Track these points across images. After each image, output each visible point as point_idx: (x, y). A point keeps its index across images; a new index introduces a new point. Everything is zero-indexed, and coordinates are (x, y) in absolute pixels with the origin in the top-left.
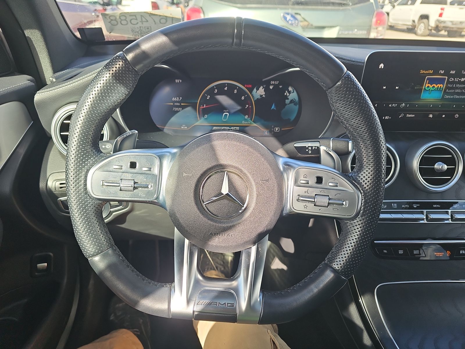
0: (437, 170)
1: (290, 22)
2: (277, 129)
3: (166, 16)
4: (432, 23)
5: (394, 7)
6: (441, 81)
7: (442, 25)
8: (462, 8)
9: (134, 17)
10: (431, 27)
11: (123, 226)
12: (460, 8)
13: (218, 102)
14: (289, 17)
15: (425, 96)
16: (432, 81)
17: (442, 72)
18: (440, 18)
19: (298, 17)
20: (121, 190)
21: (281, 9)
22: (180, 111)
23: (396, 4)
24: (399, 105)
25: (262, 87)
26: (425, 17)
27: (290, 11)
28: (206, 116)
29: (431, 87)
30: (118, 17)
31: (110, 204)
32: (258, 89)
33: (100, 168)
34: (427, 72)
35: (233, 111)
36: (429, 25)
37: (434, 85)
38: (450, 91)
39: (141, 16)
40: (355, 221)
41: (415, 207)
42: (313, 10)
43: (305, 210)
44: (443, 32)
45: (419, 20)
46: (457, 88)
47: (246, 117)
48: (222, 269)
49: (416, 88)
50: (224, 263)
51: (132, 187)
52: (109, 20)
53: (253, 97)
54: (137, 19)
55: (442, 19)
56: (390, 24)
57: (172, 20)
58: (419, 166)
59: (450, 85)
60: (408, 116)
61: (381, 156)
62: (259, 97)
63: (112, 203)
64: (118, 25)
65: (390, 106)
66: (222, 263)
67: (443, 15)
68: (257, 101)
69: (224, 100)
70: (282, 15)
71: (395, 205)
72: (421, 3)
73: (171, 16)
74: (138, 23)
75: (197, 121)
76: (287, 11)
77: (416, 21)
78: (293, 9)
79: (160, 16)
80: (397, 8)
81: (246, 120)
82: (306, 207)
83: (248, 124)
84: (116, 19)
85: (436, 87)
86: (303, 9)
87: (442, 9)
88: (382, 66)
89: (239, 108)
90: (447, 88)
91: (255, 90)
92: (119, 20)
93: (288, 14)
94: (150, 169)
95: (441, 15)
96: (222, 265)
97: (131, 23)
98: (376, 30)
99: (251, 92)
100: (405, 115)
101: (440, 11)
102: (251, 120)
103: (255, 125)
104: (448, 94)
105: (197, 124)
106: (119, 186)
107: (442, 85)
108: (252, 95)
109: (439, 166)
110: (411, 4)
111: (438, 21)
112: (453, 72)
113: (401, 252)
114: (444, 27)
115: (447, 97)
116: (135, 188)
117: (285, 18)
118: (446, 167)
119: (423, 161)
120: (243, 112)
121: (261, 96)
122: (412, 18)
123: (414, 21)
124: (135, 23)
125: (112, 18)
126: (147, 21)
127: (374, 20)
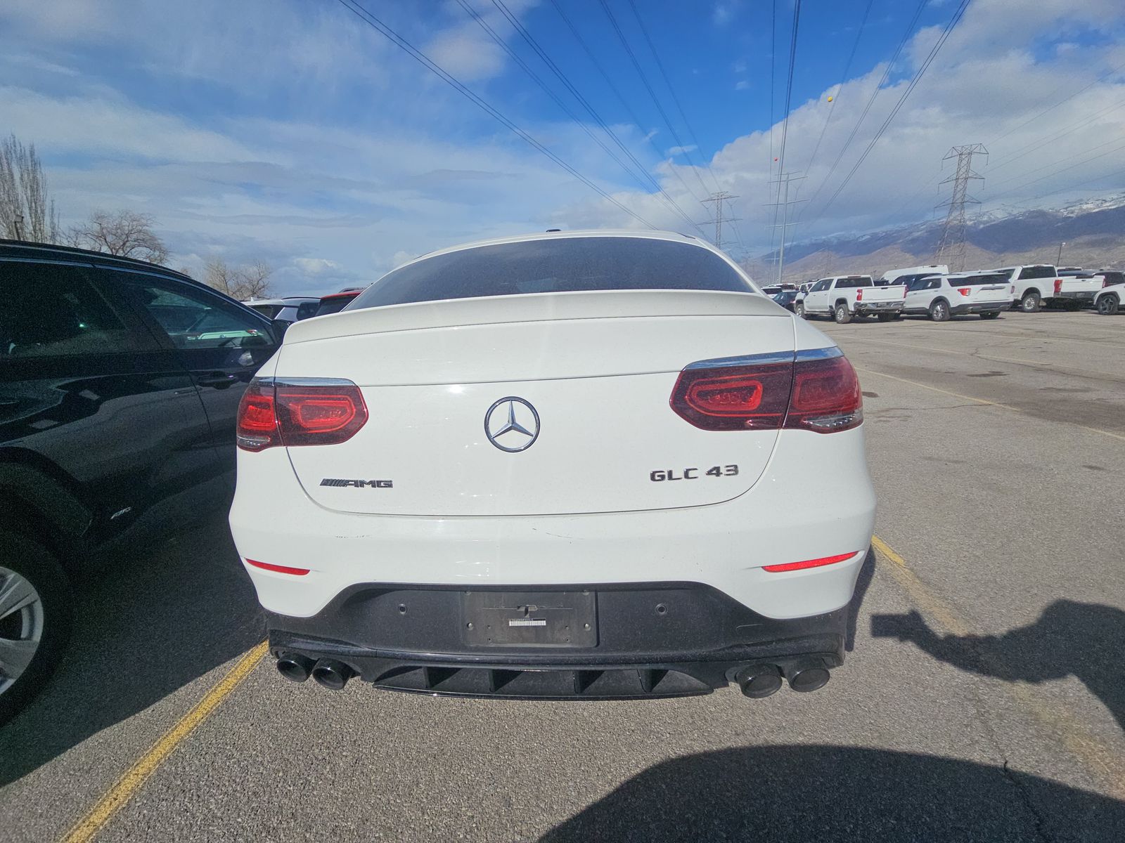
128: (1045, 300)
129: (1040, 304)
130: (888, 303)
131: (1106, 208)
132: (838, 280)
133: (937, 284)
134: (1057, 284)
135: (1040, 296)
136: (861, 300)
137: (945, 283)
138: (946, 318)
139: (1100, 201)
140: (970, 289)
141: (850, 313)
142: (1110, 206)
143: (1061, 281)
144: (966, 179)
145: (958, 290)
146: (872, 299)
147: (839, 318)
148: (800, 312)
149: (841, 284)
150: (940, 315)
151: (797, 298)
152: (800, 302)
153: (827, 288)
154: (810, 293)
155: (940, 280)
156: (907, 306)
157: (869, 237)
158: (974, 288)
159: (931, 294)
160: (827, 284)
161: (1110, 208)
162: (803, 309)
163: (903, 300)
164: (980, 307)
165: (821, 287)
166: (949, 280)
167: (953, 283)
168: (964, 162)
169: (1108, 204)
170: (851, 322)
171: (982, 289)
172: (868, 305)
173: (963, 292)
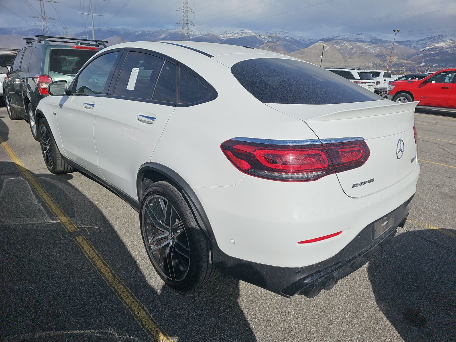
131: (236, 37)
139: (233, 33)
142: (237, 36)
161: (237, 37)
169: (236, 35)
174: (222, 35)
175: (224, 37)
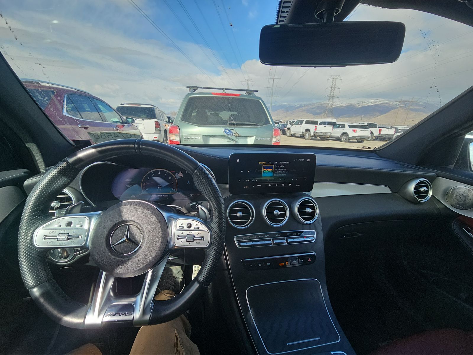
0: (276, 214)
1: (228, 134)
2: (191, 195)
3: (130, 134)
4: (312, 134)
5: (292, 125)
6: (271, 167)
7: (317, 134)
8: (326, 126)
9: (110, 134)
10: (312, 135)
11: (88, 264)
12: (325, 126)
13: (154, 181)
14: (227, 131)
15: (264, 175)
16: (266, 168)
17: (271, 163)
18: (315, 131)
19: (233, 131)
20: (58, 241)
21: (223, 127)
22: (130, 187)
23: (293, 124)
24: (251, 180)
25: (181, 172)
26: (308, 130)
27: (228, 128)
28: (147, 189)
29: (266, 170)
30: (99, 135)
31: (74, 250)
32: (178, 173)
33: (44, 227)
34: (262, 163)
35: (163, 186)
36: (311, 135)
37: (268, 169)
38: (277, 172)
39: (114, 134)
40: (210, 249)
41: (266, 236)
42: (241, 127)
43: (181, 244)
44: (318, 138)
45: (305, 132)
46: (280, 171)
47: (172, 189)
48: (173, 288)
49: (259, 171)
50: (175, 283)
51: (66, 238)
52: (94, 136)
53: (176, 177)
54: (112, 135)
55: (317, 131)
56: (291, 134)
57: (135, 136)
58: (266, 213)
59: (275, 169)
60: (257, 185)
61: (222, 209)
62: (180, 177)
63: (75, 249)
64: (100, 139)
65: (247, 181)
66: (174, 284)
67: (317, 130)
68: (178, 180)
69: (158, 179)
70: (224, 130)
71: (255, 236)
72: (305, 124)
73: (133, 134)
74: (113, 137)
75: (142, 192)
76: (226, 128)
77: (304, 132)
78: (229, 127)
79: (126, 134)
80: (294, 126)
81: (172, 191)
82: (182, 242)
83: (174, 193)
84: (98, 135)
85: (269, 170)
86: (235, 127)
87: (316, 126)
88: (238, 160)
89: (168, 184)
90: (274, 171)
91: (177, 173)
92: (100, 136)
93: (227, 130)
94: (82, 226)
95: (315, 129)
96: (174, 285)
97: (108, 137)
98: (275, 138)
99: (174, 175)
100: (256, 185)
101: (315, 128)
102: (176, 190)
103: (178, 193)
104: (276, 174)
105: (142, 194)
106: (56, 238)
107: (271, 169)
108: (175, 176)
109: (276, 212)
110: (300, 124)
111: (315, 132)
112: (276, 163)
113: (269, 264)
114: (318, 135)
115: (276, 175)
116: (68, 239)
117: (226, 132)
118: (279, 213)
119: (268, 210)
120: (170, 186)
121: (181, 177)
122: (302, 131)
123: (303, 132)
124: (112, 137)
125: (95, 135)
126: (119, 136)
127: (274, 133)
128: (375, 136)
129: (373, 138)
130: (326, 133)
132: (306, 121)
133: (343, 126)
134: (380, 131)
135: (373, 134)
136: (316, 130)
137: (347, 126)
138: (347, 141)
139: (368, 102)
140: (357, 130)
141: (311, 136)
143: (381, 130)
144: (334, 88)
145: (353, 130)
146: (320, 131)
147: (306, 138)
148: (289, 133)
149: (308, 123)
150: (345, 139)
151: (288, 127)
152: (289, 129)
153: (301, 124)
154: (293, 125)
155: (345, 125)
156: (333, 135)
157: (299, 105)
158: (358, 130)
159: (342, 131)
160: (301, 122)
162: (290, 132)
163: (331, 132)
164: (360, 138)
165: (299, 123)
166: (348, 125)
167: (350, 127)
168: (334, 82)
170: (311, 139)
171: (361, 131)
172: (319, 133)
173: (354, 131)
174: (358, 104)
175: (360, 105)
